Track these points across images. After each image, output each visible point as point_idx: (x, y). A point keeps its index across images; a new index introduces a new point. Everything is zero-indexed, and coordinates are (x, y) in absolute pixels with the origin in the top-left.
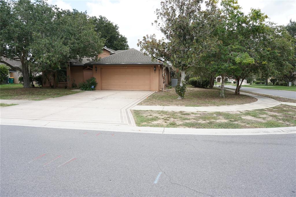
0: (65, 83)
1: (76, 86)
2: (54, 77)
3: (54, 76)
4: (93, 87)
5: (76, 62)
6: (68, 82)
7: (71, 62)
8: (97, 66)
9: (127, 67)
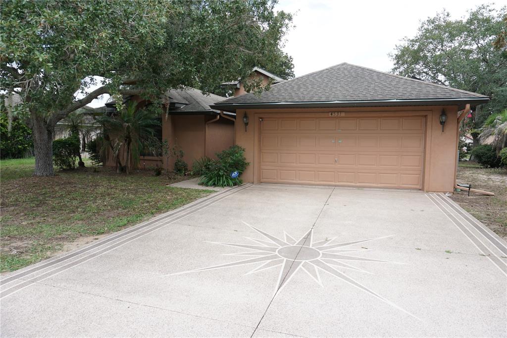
0: (155, 158)
1: (186, 170)
2: (129, 144)
3: (128, 140)
4: (235, 174)
5: (187, 103)
6: (165, 158)
7: (175, 103)
8: (248, 111)
9: (343, 114)
